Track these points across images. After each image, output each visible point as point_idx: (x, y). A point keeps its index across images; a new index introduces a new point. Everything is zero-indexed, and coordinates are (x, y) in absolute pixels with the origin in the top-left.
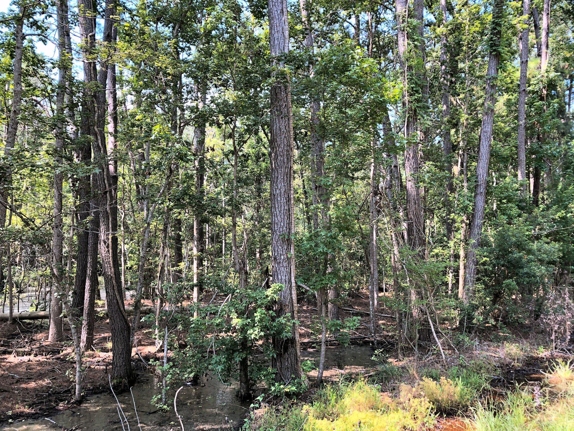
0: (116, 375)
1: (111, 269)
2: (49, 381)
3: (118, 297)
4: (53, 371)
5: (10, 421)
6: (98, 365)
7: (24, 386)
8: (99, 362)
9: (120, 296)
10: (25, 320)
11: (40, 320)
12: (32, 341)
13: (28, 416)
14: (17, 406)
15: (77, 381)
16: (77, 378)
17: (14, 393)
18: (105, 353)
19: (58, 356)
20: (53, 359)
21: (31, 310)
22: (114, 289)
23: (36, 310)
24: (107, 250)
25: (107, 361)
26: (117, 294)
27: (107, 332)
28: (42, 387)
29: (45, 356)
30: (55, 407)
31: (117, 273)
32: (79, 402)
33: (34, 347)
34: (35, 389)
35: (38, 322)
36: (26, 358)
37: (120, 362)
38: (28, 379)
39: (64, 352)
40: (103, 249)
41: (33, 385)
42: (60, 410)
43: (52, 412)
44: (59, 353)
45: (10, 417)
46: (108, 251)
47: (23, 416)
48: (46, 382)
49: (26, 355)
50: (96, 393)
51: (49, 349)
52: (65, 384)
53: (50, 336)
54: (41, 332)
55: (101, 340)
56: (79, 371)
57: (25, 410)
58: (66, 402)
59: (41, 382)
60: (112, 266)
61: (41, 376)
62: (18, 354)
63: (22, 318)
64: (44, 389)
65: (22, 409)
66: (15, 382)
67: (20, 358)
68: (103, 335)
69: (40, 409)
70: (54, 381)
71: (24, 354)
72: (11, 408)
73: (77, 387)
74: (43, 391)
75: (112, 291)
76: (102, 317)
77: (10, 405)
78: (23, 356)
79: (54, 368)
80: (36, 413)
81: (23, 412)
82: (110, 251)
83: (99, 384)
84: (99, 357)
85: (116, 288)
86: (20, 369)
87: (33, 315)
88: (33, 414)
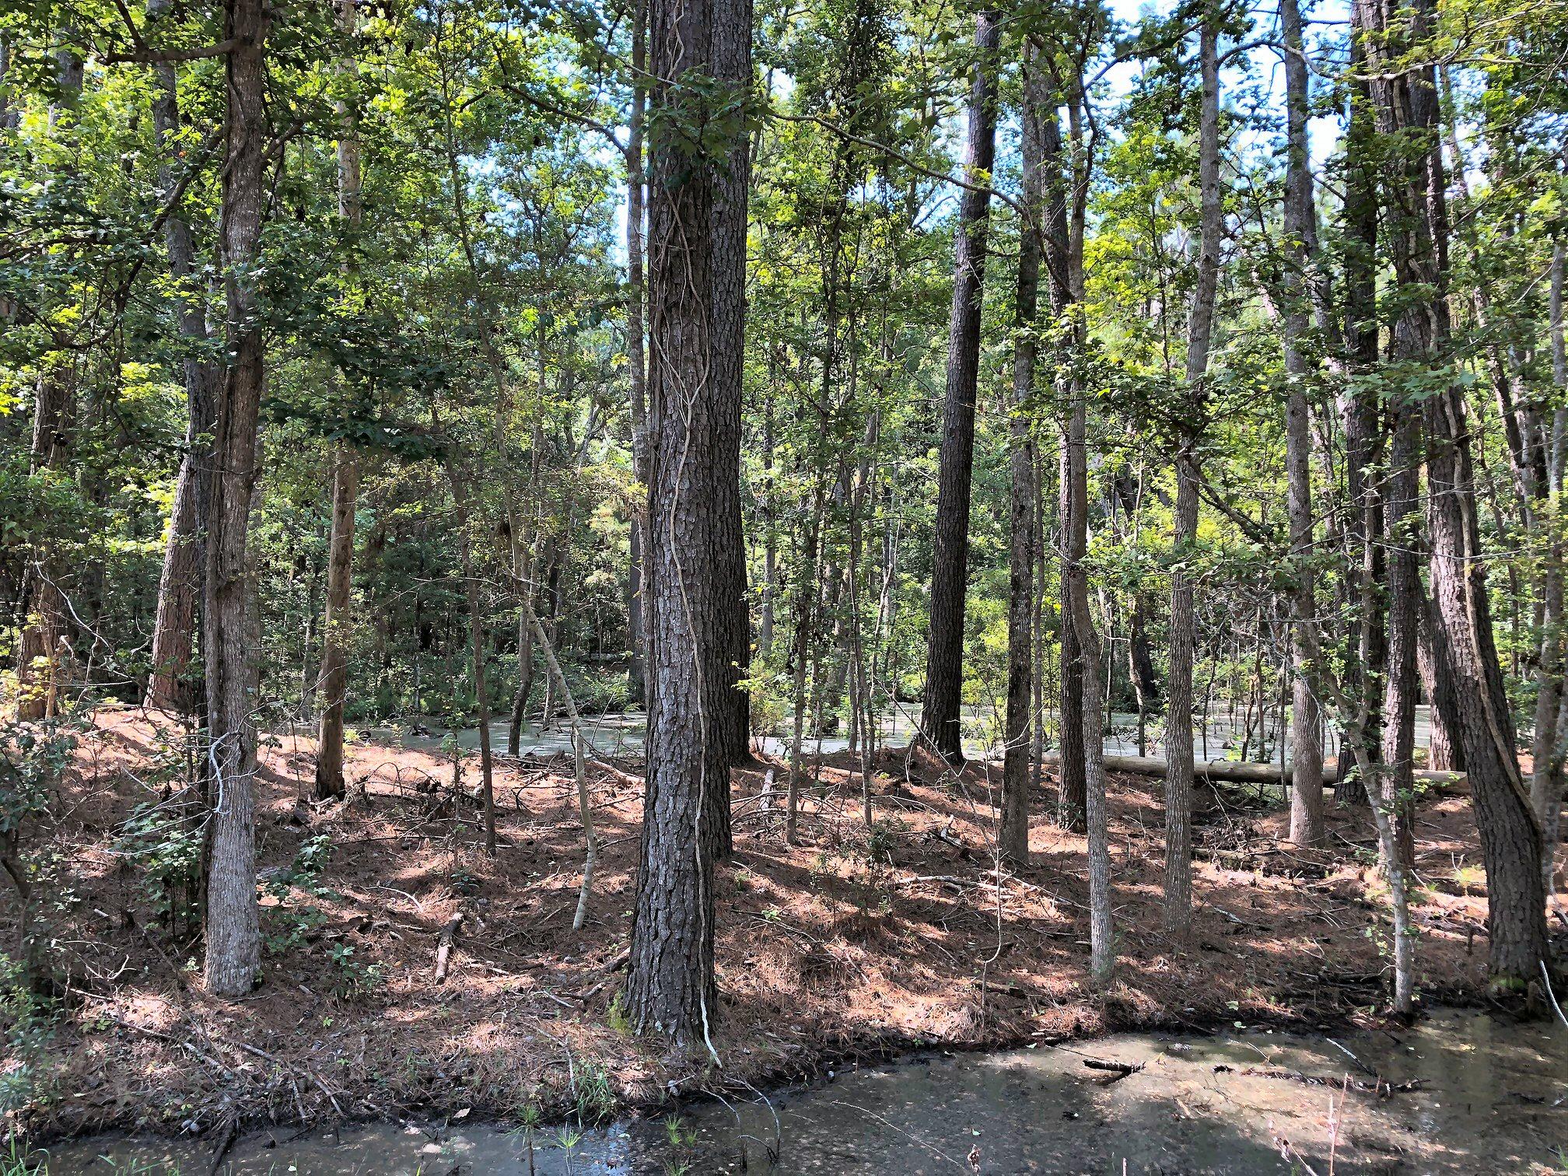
0: (1502, 965)
1: (1473, 660)
2: (1315, 945)
3: (1500, 743)
4: (1318, 919)
5: (1238, 1024)
6: (1438, 927)
7: (1253, 944)
8: (1438, 918)
9: (1505, 741)
10: (1223, 783)
11: (1257, 786)
12: (1251, 834)
13: (1279, 1024)
14: (1249, 992)
15: (1398, 961)
16: (1397, 952)
17: (1234, 957)
18: (1452, 898)
19: (1322, 884)
20: (1309, 889)
21: (1233, 758)
22: (1484, 719)
23: (1244, 759)
24: (1458, 605)
25: (1462, 919)
26: (1494, 732)
27: (1445, 839)
28: (1301, 958)
29: (1291, 877)
30: (1342, 1015)
31: (1491, 673)
32: (1410, 1017)
33: (1257, 850)
34: (1283, 959)
35: (1252, 790)
36: (1243, 877)
37: (1514, 930)
38: (1262, 929)
39: (1335, 876)
40: (1447, 603)
41: (1275, 946)
42: (1357, 1027)
43: (1338, 1027)
44: (1322, 877)
45: (1236, 1016)
46: (1463, 609)
47: (1267, 1020)
48: (1308, 945)
49: (1243, 869)
50: (1448, 1004)
51: (1295, 861)
52: (1358, 961)
53: (1293, 829)
54: (1265, 817)
55: (1432, 857)
56: (1402, 935)
57: (1271, 1006)
58: (1373, 1008)
59: (1293, 942)
60: (1475, 651)
61: (1290, 928)
62: (1224, 863)
63: (1216, 776)
64: (1306, 961)
65: (1261, 1002)
66: (1232, 930)
67: (1231, 874)
68: (1433, 845)
69: (1307, 1013)
70: (1328, 947)
71: (1236, 865)
72: (1236, 996)
73: (1399, 975)
74: (1304, 969)
75: (1479, 723)
76: (1422, 795)
77: (1231, 985)
78: (1236, 869)
79: (1320, 914)
80: (1298, 1021)
81: (1264, 1010)
82: (1470, 609)
83: (1453, 979)
84: (1436, 904)
85: (1490, 715)
86: (1237, 902)
87: (1240, 771)
88: (1290, 1020)
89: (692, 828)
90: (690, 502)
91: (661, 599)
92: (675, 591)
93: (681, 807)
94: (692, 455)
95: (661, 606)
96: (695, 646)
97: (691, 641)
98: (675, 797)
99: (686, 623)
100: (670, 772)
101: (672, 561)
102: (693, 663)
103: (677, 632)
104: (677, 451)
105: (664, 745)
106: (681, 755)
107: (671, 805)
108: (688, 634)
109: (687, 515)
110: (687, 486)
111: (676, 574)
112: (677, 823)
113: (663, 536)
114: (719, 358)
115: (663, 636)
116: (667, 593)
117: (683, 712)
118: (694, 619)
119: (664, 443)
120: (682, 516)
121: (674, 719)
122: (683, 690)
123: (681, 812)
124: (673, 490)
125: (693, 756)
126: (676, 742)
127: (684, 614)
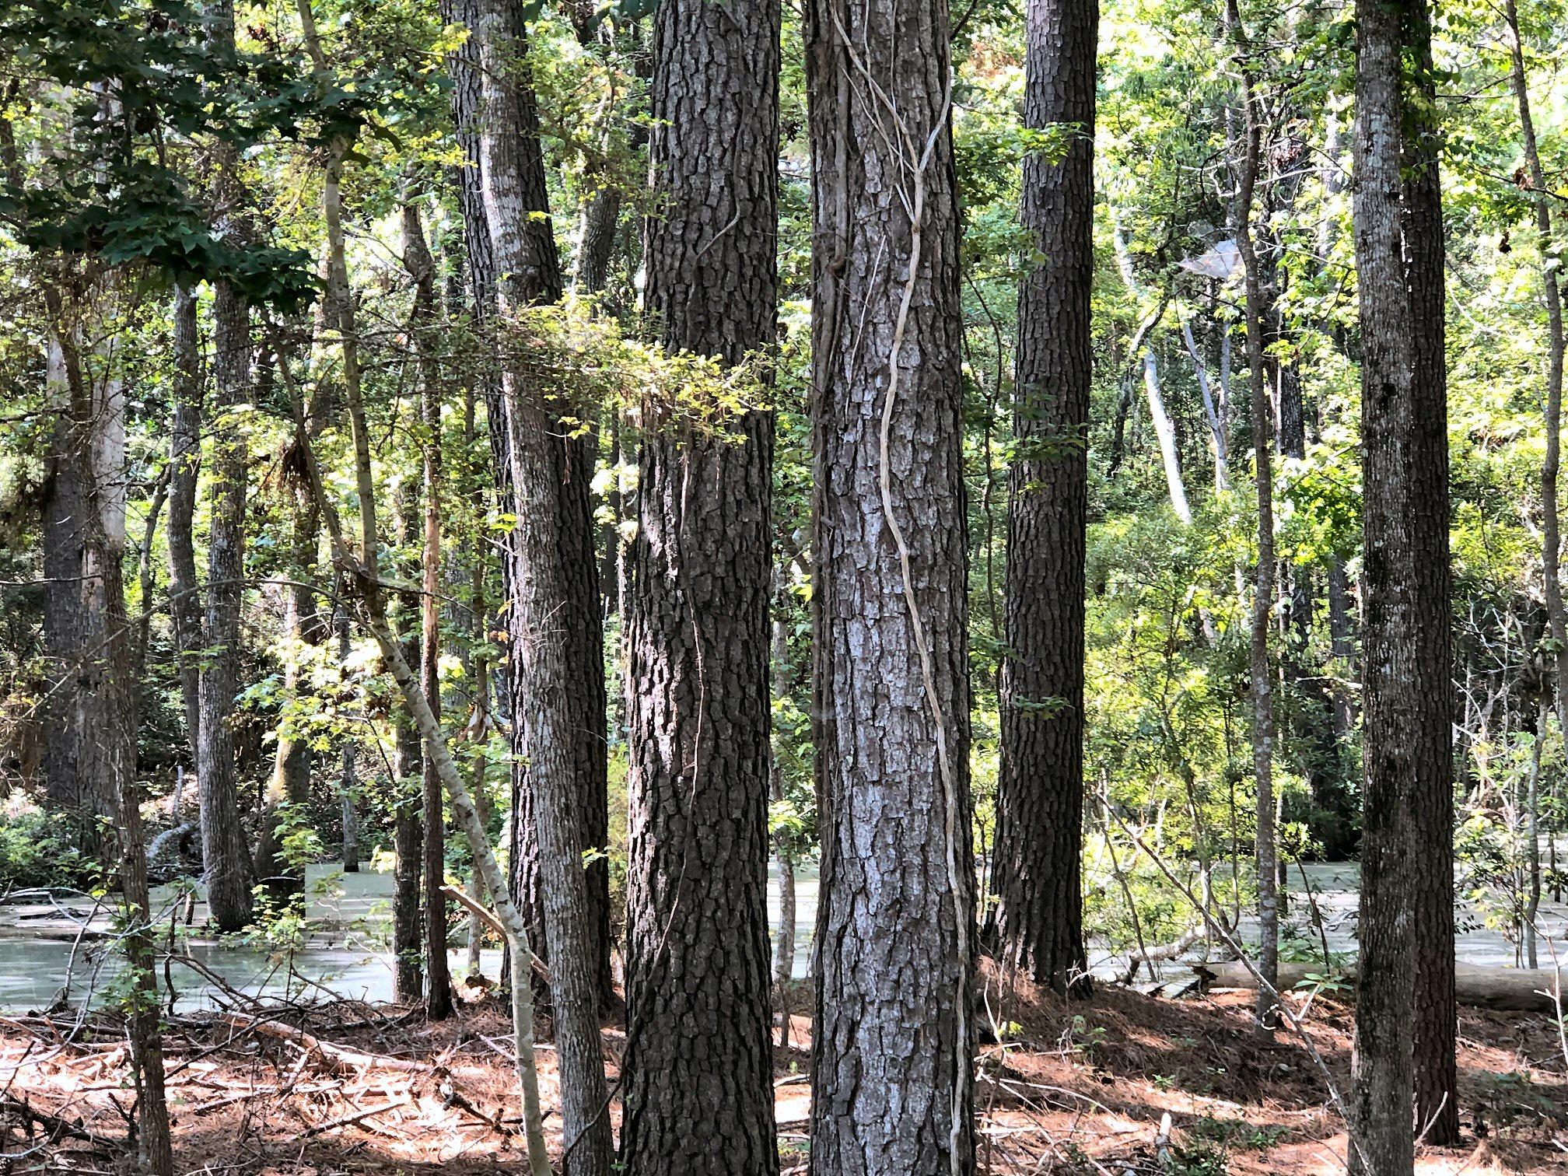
89: (944, 1154)
90: (921, 397)
91: (855, 627)
92: (892, 606)
93: (918, 1107)
94: (926, 287)
95: (855, 641)
96: (940, 734)
97: (931, 722)
98: (904, 1084)
99: (919, 681)
100: (891, 1028)
101: (885, 533)
102: (938, 774)
103: (898, 700)
104: (891, 279)
105: (872, 963)
106: (916, 986)
107: (895, 1104)
108: (925, 705)
109: (918, 426)
110: (915, 360)
111: (895, 567)
112: (910, 1145)
113: (862, 479)
114: (734, 38)
115: (865, 712)
116: (871, 610)
117: (916, 888)
118: (937, 671)
119: (859, 260)
120: (906, 430)
121: (898, 904)
122: (916, 838)
123: (918, 1119)
124: (884, 371)
125: (942, 987)
126: (902, 957)
127: (912, 659)
